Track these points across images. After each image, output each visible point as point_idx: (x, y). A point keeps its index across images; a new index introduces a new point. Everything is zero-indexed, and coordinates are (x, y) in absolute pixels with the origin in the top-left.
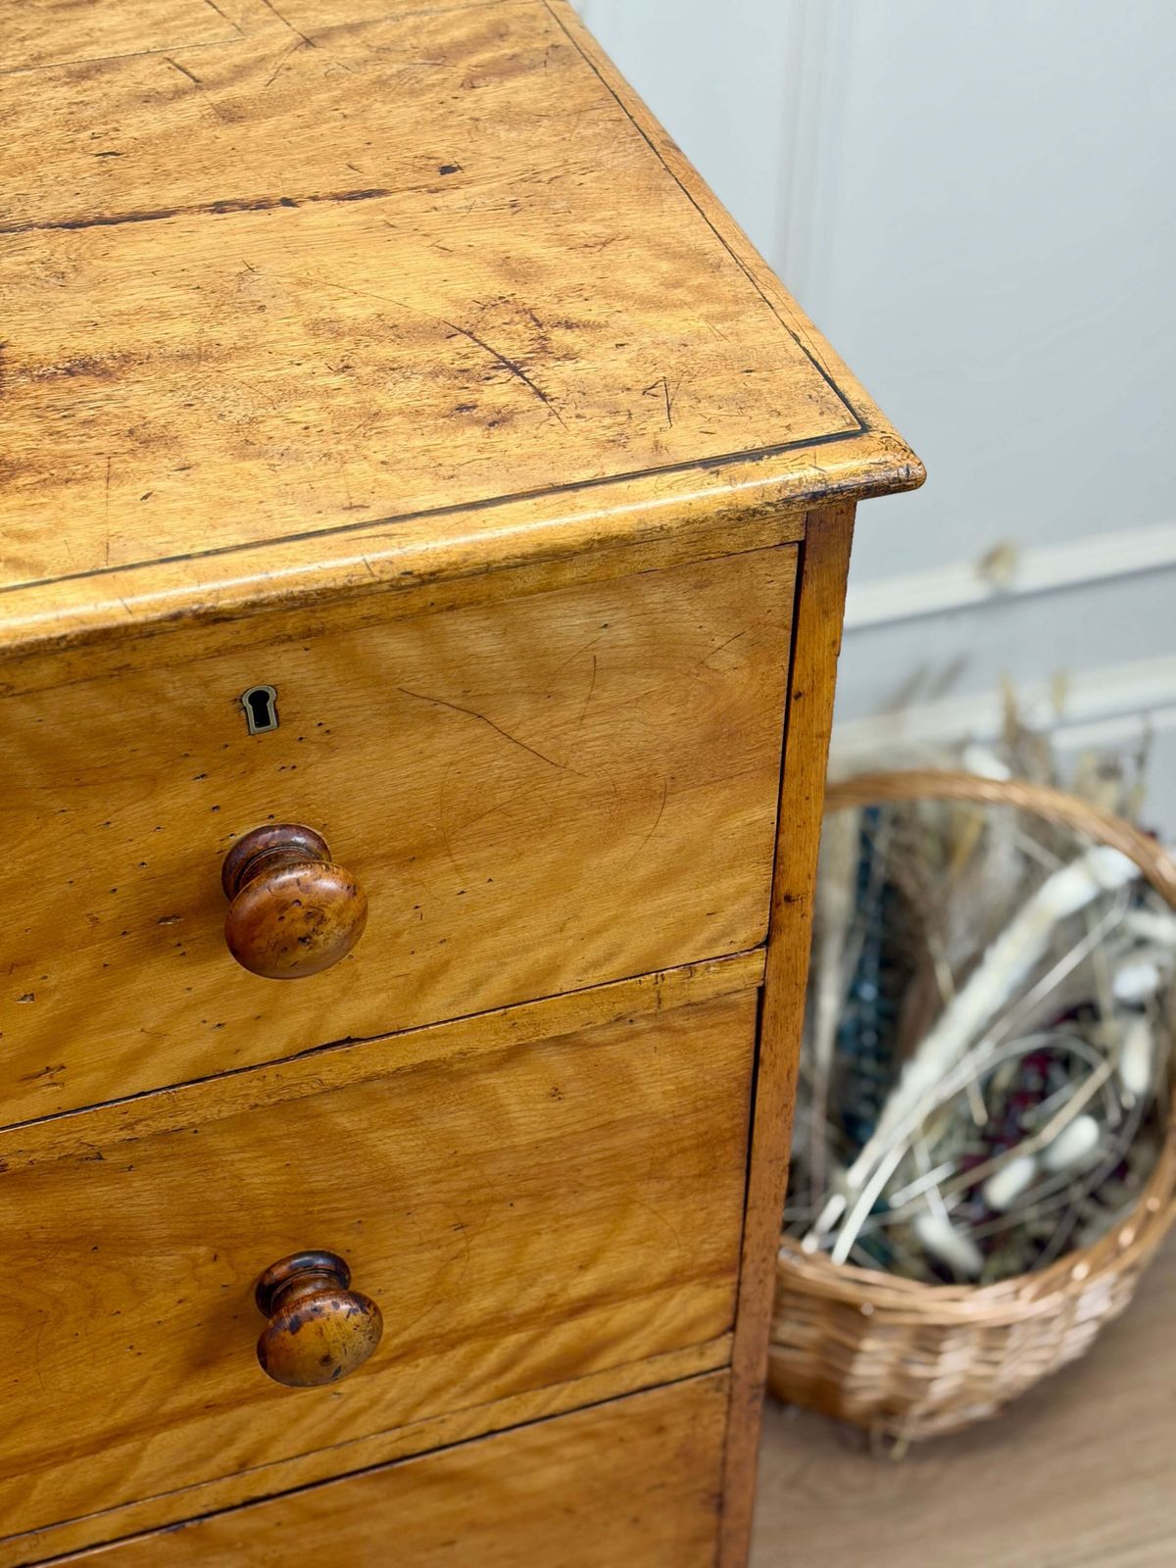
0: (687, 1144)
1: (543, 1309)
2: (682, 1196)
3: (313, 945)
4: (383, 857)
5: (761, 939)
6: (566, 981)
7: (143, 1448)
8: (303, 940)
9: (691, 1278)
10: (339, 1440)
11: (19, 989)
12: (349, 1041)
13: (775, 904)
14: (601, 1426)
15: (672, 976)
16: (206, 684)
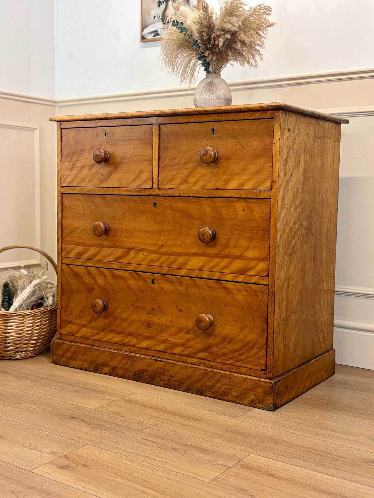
0: (261, 228)
1: (240, 256)
2: (260, 240)
3: (206, 156)
4: (224, 158)
5: (270, 188)
6: (244, 188)
7: (190, 259)
8: (205, 155)
9: (262, 260)
10: (213, 271)
11: (186, 167)
12: (218, 189)
13: (272, 182)
14: (248, 289)
15: (258, 192)
16: (208, 126)
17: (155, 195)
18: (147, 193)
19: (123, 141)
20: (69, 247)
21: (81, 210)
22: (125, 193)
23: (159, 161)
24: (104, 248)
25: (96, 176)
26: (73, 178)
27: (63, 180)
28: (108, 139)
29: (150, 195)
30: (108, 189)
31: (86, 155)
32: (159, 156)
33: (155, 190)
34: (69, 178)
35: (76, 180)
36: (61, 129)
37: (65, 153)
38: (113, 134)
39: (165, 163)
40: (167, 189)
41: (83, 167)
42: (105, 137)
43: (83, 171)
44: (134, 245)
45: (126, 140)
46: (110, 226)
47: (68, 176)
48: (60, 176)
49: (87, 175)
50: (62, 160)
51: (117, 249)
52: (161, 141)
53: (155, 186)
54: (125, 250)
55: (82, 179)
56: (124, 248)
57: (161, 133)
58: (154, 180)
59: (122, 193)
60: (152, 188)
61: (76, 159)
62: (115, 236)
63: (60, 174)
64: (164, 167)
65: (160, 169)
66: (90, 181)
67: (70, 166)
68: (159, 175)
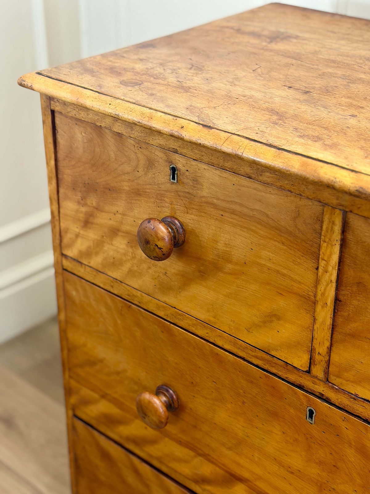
17: (317, 394)
18: (292, 377)
19: (224, 210)
20: (86, 392)
21: (111, 329)
22: (227, 347)
23: (334, 312)
24: (167, 439)
25: (149, 268)
26: (89, 247)
27: (65, 241)
28: (180, 187)
29: (301, 387)
30: (180, 315)
31: (120, 205)
32: (337, 300)
33: (317, 381)
34: (79, 241)
35: (97, 254)
36: (53, 112)
37: (67, 174)
38: (196, 181)
39: (353, 326)
40: (355, 397)
41: (114, 232)
42: (174, 178)
43: (114, 242)
44: (245, 474)
45: (233, 212)
46: (184, 399)
47: (77, 236)
48: (57, 228)
49: (125, 254)
50: (62, 191)
51: (201, 458)
52: (347, 261)
53: (318, 371)
54: (221, 472)
55: (112, 260)
56: (219, 467)
57: (349, 237)
58: (317, 357)
59: (220, 343)
60: (309, 372)
61: (94, 204)
62: (195, 427)
63: (57, 223)
64: (354, 336)
65: (337, 336)
66: (131, 272)
67: (81, 216)
68: (334, 349)
